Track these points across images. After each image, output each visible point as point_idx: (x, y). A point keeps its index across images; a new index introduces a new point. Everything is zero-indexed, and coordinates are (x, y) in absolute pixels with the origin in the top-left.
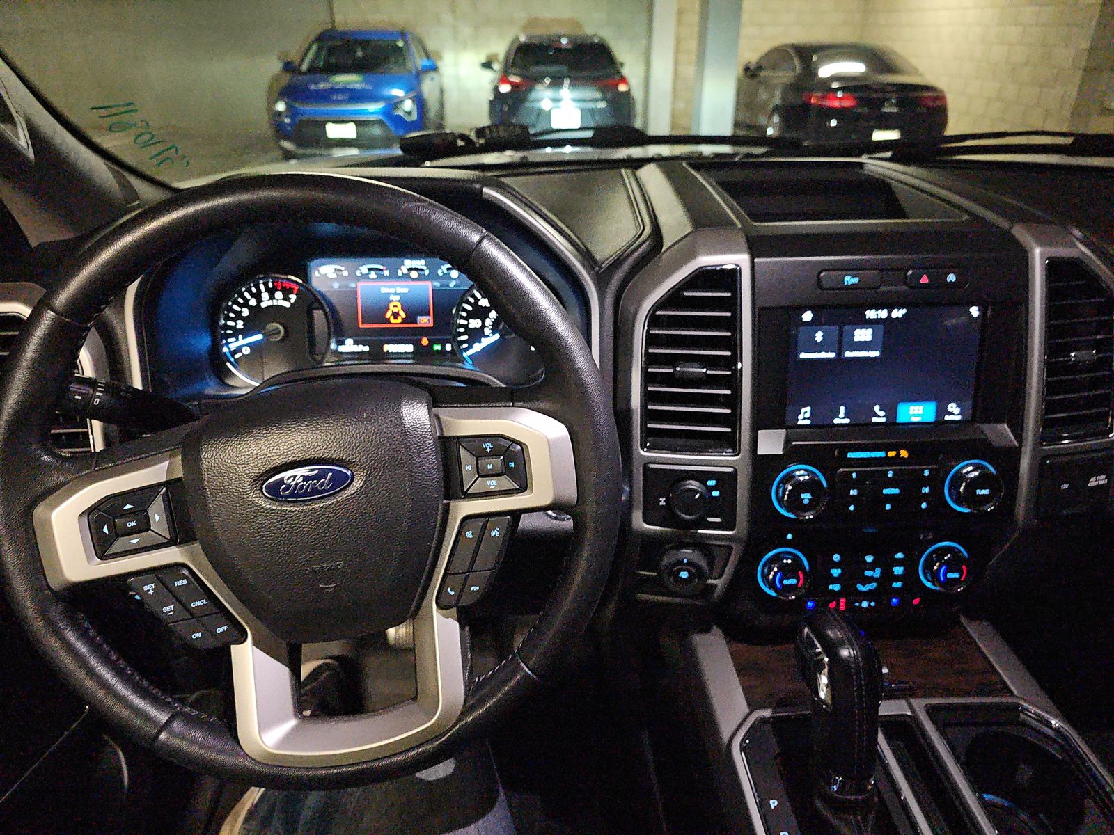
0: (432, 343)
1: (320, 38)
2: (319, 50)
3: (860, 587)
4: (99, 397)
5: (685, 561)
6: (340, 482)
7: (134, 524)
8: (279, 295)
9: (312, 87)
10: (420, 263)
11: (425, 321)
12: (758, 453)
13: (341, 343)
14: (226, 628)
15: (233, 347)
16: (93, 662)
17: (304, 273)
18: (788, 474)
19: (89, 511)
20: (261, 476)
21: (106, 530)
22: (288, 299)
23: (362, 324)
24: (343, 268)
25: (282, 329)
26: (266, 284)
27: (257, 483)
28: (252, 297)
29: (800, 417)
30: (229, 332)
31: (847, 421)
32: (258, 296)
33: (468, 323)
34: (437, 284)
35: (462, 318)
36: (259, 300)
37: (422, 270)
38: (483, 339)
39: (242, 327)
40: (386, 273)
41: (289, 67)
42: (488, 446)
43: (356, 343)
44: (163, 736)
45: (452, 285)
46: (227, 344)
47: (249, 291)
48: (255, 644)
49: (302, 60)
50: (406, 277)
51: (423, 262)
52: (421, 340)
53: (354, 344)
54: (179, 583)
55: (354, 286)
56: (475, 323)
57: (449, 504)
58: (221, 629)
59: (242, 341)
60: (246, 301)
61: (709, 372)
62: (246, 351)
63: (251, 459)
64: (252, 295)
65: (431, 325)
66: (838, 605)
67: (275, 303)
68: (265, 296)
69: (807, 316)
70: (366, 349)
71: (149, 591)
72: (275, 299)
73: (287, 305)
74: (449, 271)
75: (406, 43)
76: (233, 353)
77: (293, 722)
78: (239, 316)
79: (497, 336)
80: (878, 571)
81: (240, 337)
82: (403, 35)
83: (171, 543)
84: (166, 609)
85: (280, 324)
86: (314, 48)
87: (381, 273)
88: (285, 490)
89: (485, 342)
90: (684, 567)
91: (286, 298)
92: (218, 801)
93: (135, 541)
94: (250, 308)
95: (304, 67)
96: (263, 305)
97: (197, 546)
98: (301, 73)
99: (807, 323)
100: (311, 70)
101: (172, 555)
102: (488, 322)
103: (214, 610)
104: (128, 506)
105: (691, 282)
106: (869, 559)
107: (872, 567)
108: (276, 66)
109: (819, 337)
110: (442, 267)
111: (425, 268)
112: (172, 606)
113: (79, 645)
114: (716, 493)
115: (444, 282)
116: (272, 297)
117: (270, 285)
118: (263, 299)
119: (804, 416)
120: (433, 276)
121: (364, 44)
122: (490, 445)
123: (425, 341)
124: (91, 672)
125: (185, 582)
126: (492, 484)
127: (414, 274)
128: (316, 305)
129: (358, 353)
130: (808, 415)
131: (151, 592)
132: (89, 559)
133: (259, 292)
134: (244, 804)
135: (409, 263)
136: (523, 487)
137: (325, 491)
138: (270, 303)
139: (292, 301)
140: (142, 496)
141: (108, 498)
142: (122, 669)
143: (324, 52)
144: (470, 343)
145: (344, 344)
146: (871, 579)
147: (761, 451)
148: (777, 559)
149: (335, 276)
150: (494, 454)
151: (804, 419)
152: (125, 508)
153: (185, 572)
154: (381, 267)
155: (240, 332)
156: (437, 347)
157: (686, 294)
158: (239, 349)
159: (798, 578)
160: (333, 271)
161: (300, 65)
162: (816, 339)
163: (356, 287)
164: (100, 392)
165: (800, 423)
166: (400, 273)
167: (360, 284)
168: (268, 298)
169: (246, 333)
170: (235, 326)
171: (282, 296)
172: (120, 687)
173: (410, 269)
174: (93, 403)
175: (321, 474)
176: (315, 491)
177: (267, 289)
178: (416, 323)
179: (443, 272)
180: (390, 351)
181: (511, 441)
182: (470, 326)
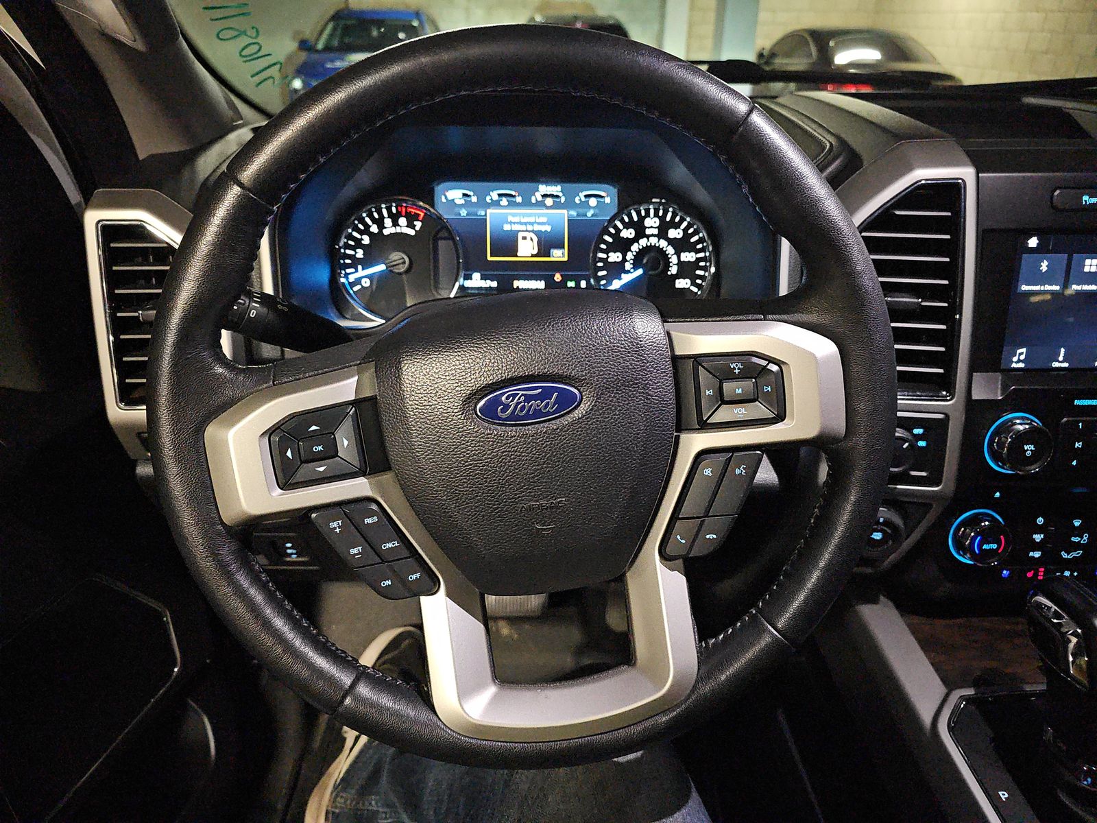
0: (565, 279)
1: (336, 17)
2: (334, 29)
3: (1064, 555)
4: (255, 308)
5: (881, 520)
6: (567, 402)
7: (320, 448)
8: (403, 221)
9: (329, 66)
10: (555, 189)
11: (559, 255)
12: (973, 398)
13: (468, 277)
14: (418, 575)
15: (352, 278)
16: (268, 611)
17: (430, 198)
18: (1003, 423)
19: (270, 432)
20: (475, 394)
21: (289, 454)
22: (413, 227)
23: (491, 256)
24: (471, 193)
25: (407, 260)
26: (389, 209)
27: (470, 402)
28: (373, 223)
29: (1015, 359)
30: (348, 261)
31: (1066, 365)
32: (380, 223)
33: (608, 257)
34: (573, 213)
35: (602, 251)
36: (381, 226)
37: (557, 196)
38: (623, 275)
39: (362, 257)
40: (519, 199)
41: (304, 45)
42: (736, 366)
43: (483, 278)
44: (348, 701)
45: (589, 214)
46: (346, 275)
47: (370, 216)
48: (449, 595)
49: (317, 40)
50: (540, 204)
51: (559, 188)
52: (554, 275)
53: (481, 279)
54: (368, 521)
55: (483, 213)
56: (615, 257)
57: (679, 436)
58: (414, 577)
59: (361, 272)
60: (367, 227)
61: (923, 304)
62: (366, 283)
63: (464, 374)
64: (374, 221)
65: (566, 259)
66: (1036, 575)
67: (398, 230)
68: (388, 222)
69: (1033, 242)
70: (494, 284)
71: (335, 528)
72: (399, 225)
73: (412, 232)
74: (587, 199)
75: (421, 23)
76: (352, 285)
77: (492, 689)
78: (359, 244)
79: (640, 272)
80: (1086, 536)
81: (360, 267)
82: (417, 15)
83: (362, 473)
84: (353, 551)
85: (404, 252)
86: (330, 26)
87: (513, 199)
88: (503, 411)
89: (626, 278)
90: (879, 527)
91: (411, 225)
92: (298, 773)
93: (321, 469)
94: (371, 235)
95: (320, 46)
96: (386, 232)
97: (387, 478)
98: (317, 51)
99: (1032, 250)
100: (328, 48)
101: (359, 487)
102: (630, 256)
103: (406, 553)
104: (314, 428)
105: (906, 199)
106: (1077, 523)
107: (1079, 532)
108: (291, 46)
109: (1044, 266)
110: (580, 194)
111: (560, 194)
112: (360, 548)
113: (253, 592)
114: (922, 444)
115: (581, 211)
116: (395, 224)
117: (394, 210)
118: (385, 225)
119: (1018, 359)
120: (569, 205)
121: (379, 23)
122: (739, 365)
123: (558, 278)
124: (267, 625)
125: (375, 519)
126: (739, 413)
127: (549, 202)
128: (444, 234)
129: (486, 288)
130: (1022, 357)
131: (338, 530)
132: (270, 490)
133: (382, 217)
134: (330, 776)
135: (543, 189)
136: (780, 417)
137: (549, 413)
138: (393, 230)
139: (418, 228)
140: (329, 416)
141: (293, 416)
142: (298, 620)
143: (339, 31)
144: (609, 279)
145: (471, 279)
146: (1077, 546)
147: (975, 396)
148: (973, 522)
149: (462, 202)
150: (744, 375)
151: (1019, 361)
152: (311, 429)
153: (374, 507)
154: (513, 193)
155: (359, 261)
156: (571, 284)
157: (897, 213)
158: (358, 281)
159: (999, 544)
160: (461, 196)
161: (316, 44)
162: (1041, 269)
163: (486, 215)
164: (256, 302)
165: (1014, 365)
166: (533, 200)
167: (489, 211)
168: (391, 224)
169: (366, 262)
170: (355, 255)
171: (406, 224)
172: (298, 643)
173: (545, 196)
174: (249, 315)
175: (547, 393)
176: (538, 413)
177: (391, 215)
178: (549, 256)
179: (580, 200)
180: (520, 287)
181: (766, 360)
182: (610, 260)
